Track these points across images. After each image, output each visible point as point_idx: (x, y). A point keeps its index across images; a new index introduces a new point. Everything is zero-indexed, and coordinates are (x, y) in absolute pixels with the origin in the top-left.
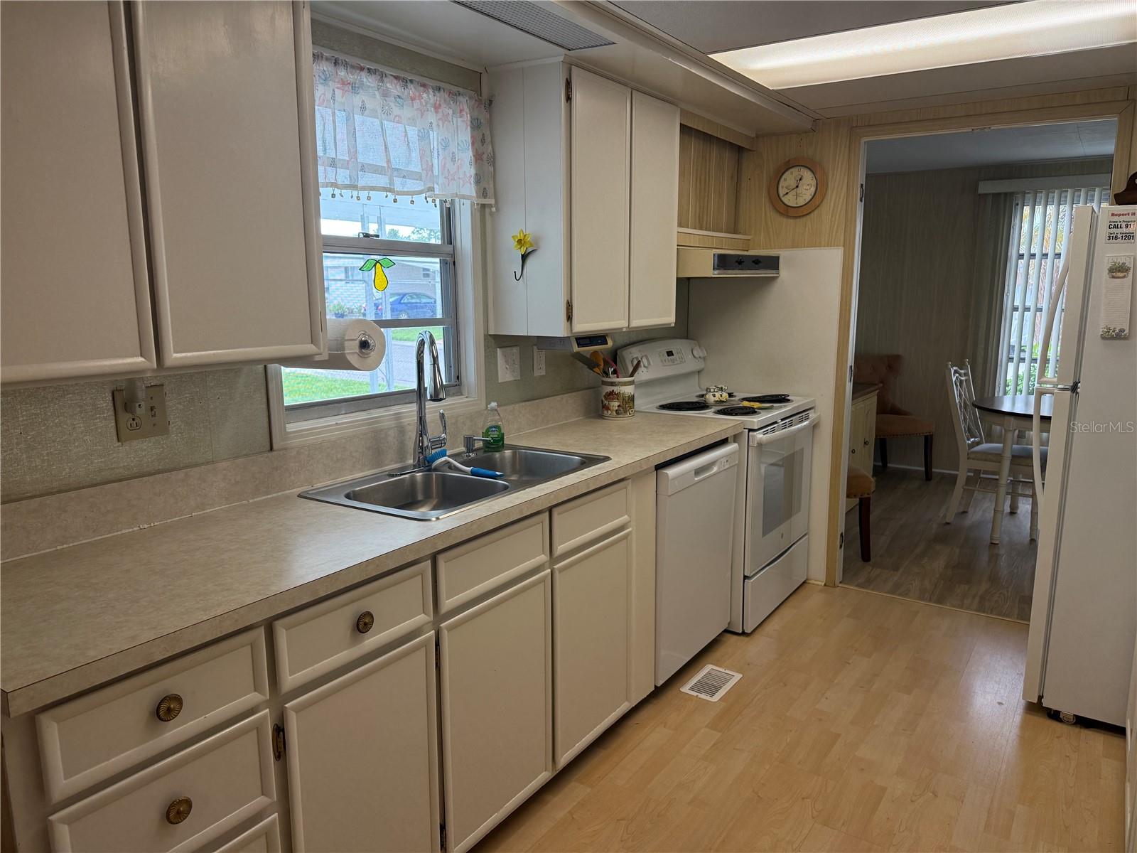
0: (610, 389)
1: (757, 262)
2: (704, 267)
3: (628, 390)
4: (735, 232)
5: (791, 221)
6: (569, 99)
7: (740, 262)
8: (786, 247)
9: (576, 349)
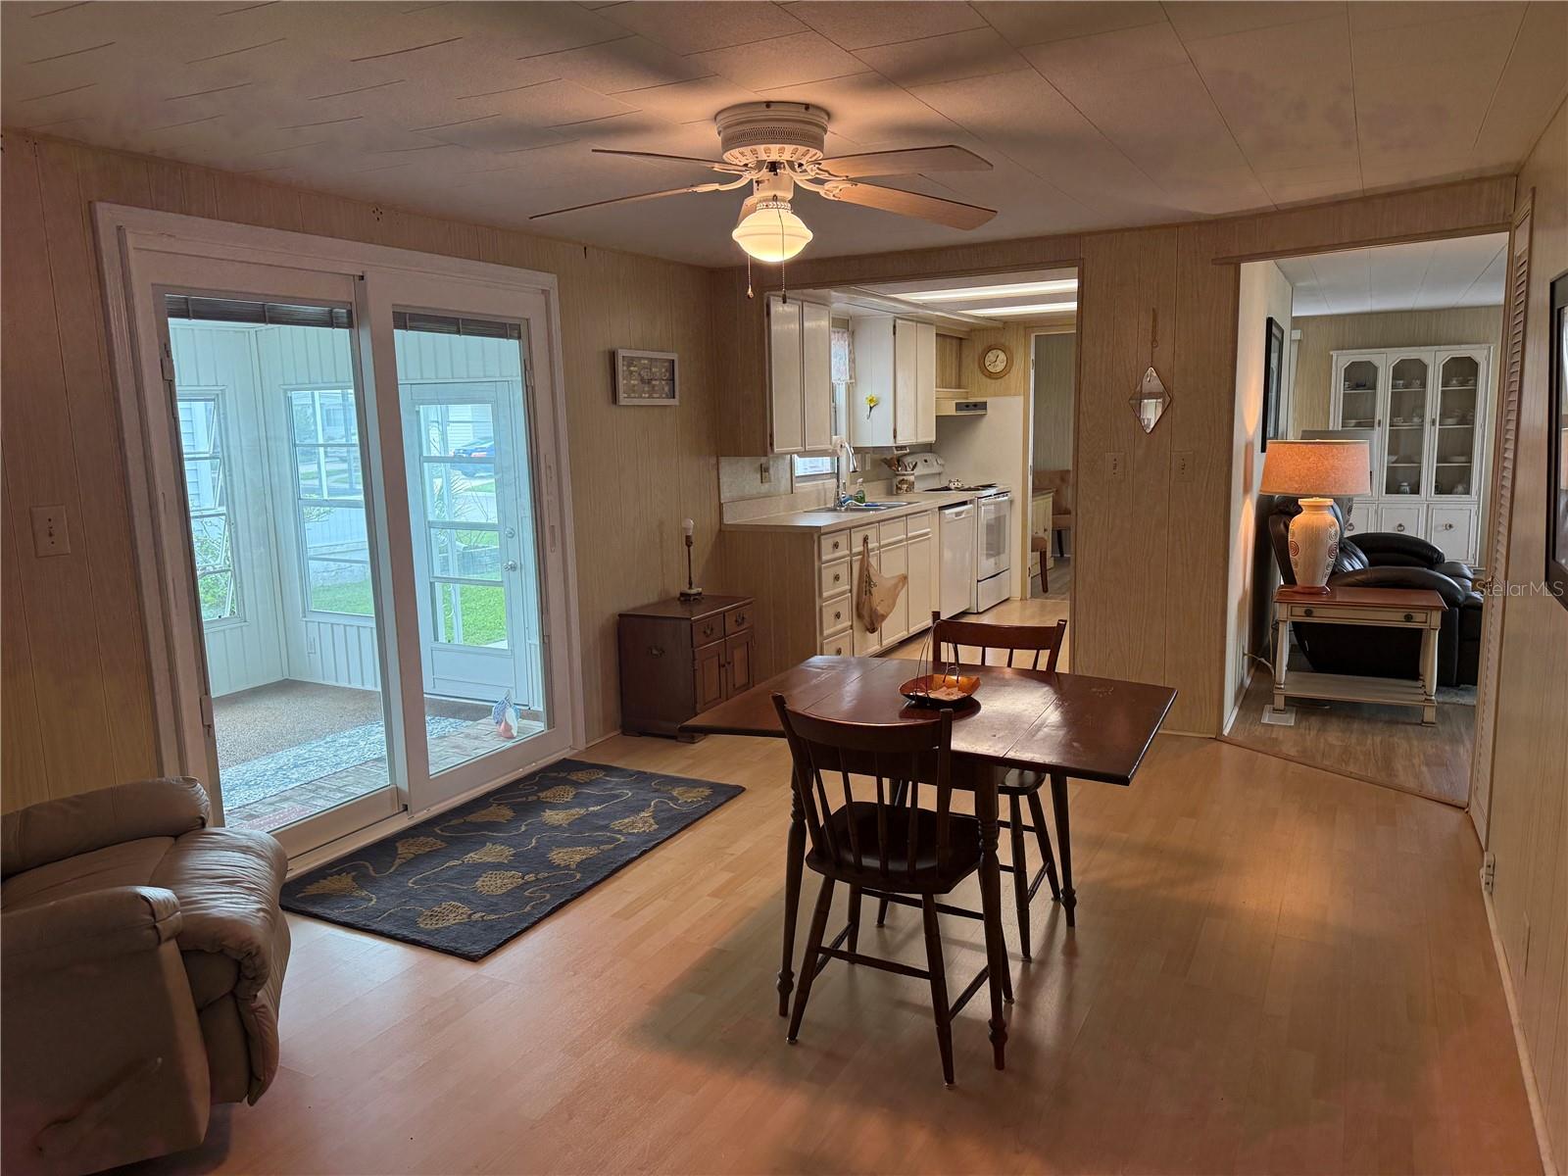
0: (901, 478)
1: (976, 406)
2: (950, 410)
3: (912, 478)
4: (959, 388)
5: (993, 381)
6: (894, 333)
7: (967, 406)
8: (991, 396)
9: (896, 452)
